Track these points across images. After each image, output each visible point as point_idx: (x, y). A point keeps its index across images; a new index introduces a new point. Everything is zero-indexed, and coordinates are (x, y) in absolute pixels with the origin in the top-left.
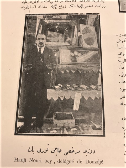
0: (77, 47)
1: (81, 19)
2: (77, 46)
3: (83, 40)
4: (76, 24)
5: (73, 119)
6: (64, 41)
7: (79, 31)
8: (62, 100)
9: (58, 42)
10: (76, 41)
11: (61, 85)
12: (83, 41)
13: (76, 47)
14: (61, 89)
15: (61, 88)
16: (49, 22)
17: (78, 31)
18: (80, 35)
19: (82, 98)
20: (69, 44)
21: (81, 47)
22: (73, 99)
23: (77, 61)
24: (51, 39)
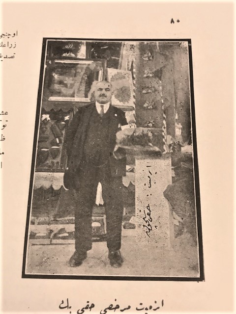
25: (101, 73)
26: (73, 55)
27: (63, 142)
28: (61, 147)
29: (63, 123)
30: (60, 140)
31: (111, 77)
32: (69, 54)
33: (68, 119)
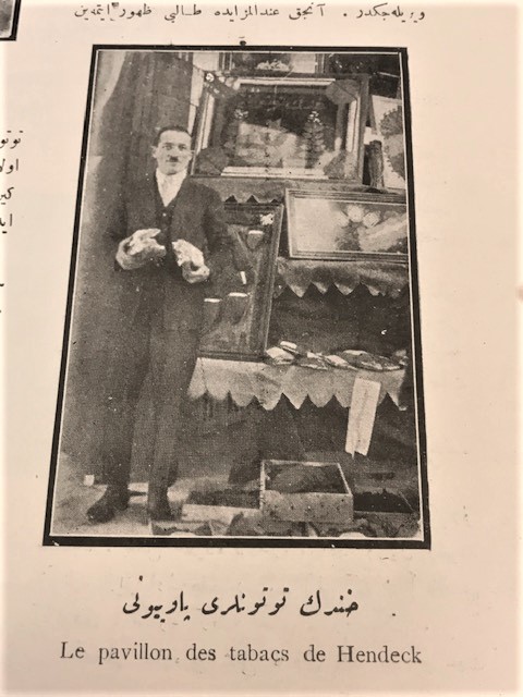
0: (360, 190)
1: (378, 75)
2: (360, 185)
3: (386, 159)
4: (357, 95)
5: (344, 492)
6: (304, 163)
7: (368, 125)
8: (297, 407)
9: (280, 165)
10: (355, 164)
11: (294, 346)
12: (386, 164)
13: (355, 190)
14: (295, 364)
15: (291, 357)
16: (242, 85)
17: (364, 124)
18: (372, 140)
19: (383, 402)
20: (326, 178)
21: (379, 187)
22: (344, 405)
23: (362, 247)
24: (250, 156)
25: (355, 106)
26: (282, 67)
27: (257, 281)
28: (251, 295)
29: (259, 233)
30: (250, 277)
31: (382, 117)
32: (273, 64)
33: (271, 222)
